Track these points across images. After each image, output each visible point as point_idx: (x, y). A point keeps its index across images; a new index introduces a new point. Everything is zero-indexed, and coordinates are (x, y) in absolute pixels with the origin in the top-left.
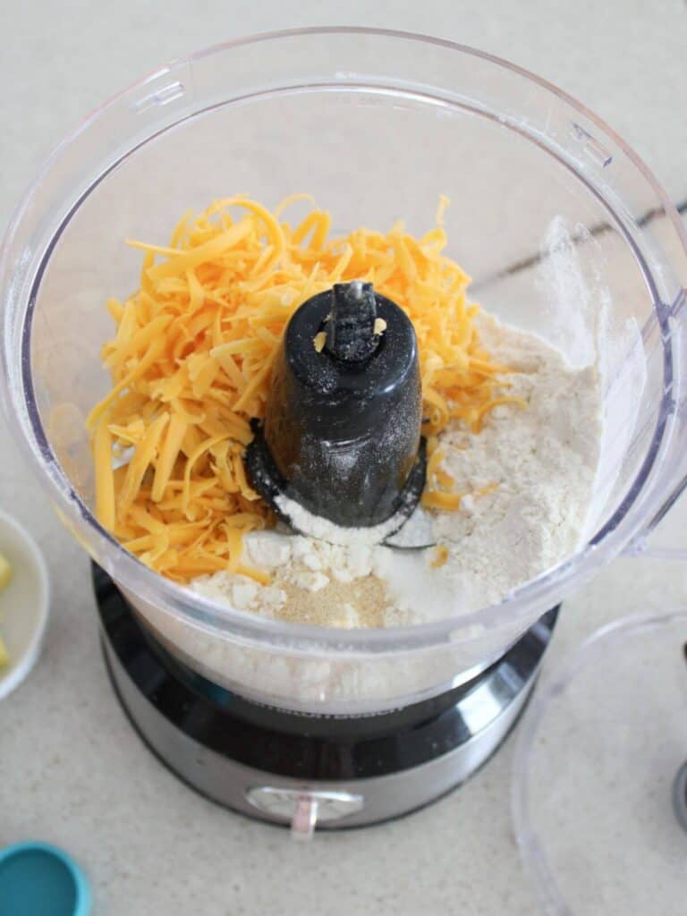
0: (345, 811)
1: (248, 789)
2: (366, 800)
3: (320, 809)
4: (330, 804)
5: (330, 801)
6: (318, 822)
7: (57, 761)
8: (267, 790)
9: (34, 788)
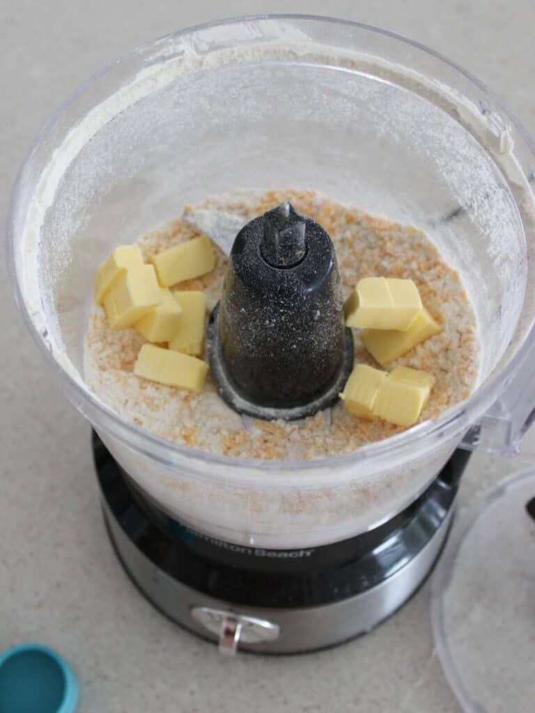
0: (267, 637)
1: (192, 607)
2: (281, 631)
3: (243, 630)
4: (252, 628)
5: (251, 624)
6: (240, 642)
7: (59, 586)
8: (205, 610)
9: (39, 606)
